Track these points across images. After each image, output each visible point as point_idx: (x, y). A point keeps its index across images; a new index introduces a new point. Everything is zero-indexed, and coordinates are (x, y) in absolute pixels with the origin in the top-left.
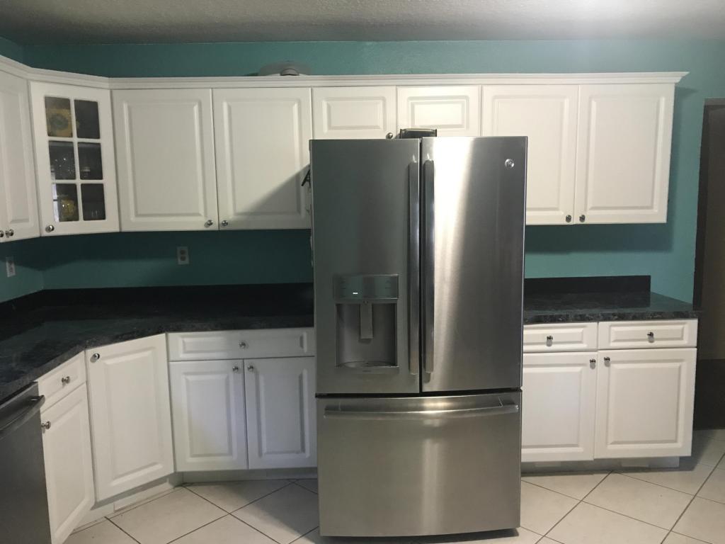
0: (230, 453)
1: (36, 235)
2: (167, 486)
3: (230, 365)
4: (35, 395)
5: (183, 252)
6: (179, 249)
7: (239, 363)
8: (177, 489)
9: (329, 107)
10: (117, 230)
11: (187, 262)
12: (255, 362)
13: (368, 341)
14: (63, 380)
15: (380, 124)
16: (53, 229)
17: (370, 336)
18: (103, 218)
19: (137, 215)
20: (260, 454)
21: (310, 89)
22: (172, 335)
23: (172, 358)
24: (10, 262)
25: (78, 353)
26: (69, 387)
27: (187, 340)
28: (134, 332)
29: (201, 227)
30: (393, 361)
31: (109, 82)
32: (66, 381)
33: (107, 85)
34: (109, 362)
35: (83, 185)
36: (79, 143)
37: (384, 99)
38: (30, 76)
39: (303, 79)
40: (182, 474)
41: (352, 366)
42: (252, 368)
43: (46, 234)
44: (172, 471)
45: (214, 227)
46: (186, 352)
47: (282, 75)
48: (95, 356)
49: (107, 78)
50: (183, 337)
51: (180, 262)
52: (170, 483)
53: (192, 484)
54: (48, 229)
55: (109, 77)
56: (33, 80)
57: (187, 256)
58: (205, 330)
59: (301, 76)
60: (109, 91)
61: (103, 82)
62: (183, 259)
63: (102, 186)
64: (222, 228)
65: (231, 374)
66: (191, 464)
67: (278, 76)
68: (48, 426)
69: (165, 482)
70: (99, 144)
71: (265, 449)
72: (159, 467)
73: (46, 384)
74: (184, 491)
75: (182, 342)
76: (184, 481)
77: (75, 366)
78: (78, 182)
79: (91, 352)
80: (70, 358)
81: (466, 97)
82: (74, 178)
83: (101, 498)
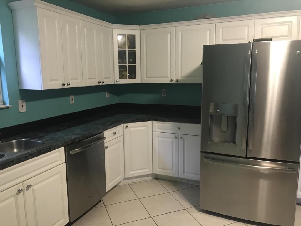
0: (173, 170)
1: (113, 83)
2: (150, 178)
3: (174, 136)
4: (103, 136)
5: (164, 92)
6: (163, 90)
7: (177, 135)
8: (153, 180)
9: (223, 31)
10: (140, 82)
11: (165, 95)
12: (183, 136)
13: (224, 132)
14: (114, 133)
15: (246, 37)
16: (118, 81)
17: (225, 130)
18: (135, 78)
19: (147, 77)
20: (184, 172)
21: (215, 24)
22: (154, 122)
23: (153, 131)
24: (107, 93)
25: (120, 124)
26: (116, 136)
27: (159, 124)
28: (140, 120)
29: (169, 82)
30: (234, 142)
31: (139, 27)
32: (115, 133)
33: (139, 28)
34: (131, 129)
35: (129, 66)
36: (128, 50)
37: (248, 26)
38: (113, 27)
39: (212, 20)
40: (156, 174)
41: (216, 141)
42: (182, 138)
43: (116, 83)
44: (152, 173)
45: (173, 82)
46: (158, 129)
47: (203, 19)
48: (126, 126)
49: (139, 26)
50: (157, 123)
51: (163, 95)
52: (152, 177)
53: (159, 179)
54: (117, 81)
55: (139, 25)
56: (114, 29)
57: (165, 93)
58: (165, 121)
59: (211, 19)
60: (139, 31)
61: (138, 27)
62: (164, 94)
63: (135, 66)
64: (176, 83)
65: (174, 139)
66: (158, 171)
67: (201, 19)
68: (107, 148)
69: (150, 176)
70: (135, 51)
71: (186, 171)
72: (147, 170)
73: (107, 134)
74: (156, 181)
75: (157, 125)
76: (157, 178)
77: (119, 129)
78: (127, 64)
79: (125, 125)
80: (117, 126)
81: (291, 22)
82: (126, 63)
83: (127, 177)
